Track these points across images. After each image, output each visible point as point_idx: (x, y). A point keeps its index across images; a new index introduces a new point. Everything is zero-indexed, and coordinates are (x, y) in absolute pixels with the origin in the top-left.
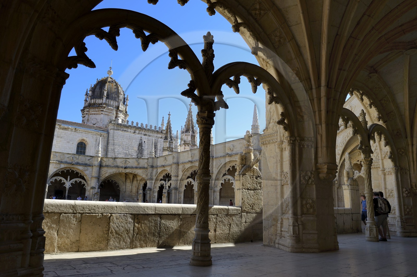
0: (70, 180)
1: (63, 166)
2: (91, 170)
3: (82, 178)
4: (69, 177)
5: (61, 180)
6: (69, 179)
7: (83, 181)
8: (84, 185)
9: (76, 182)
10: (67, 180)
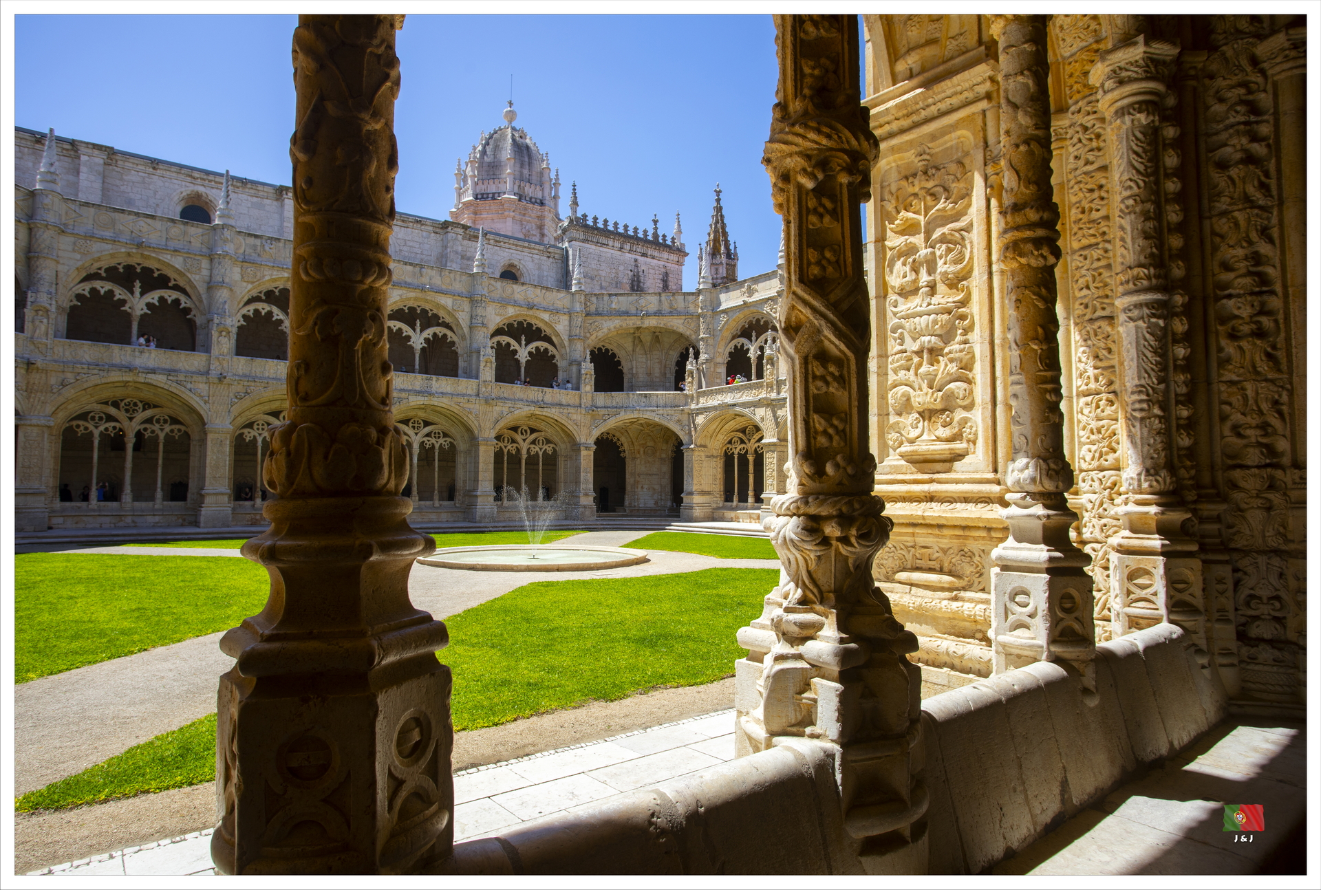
0: (526, 345)
1: (511, 311)
2: (567, 323)
3: (548, 339)
4: (523, 338)
5: (508, 345)
6: (523, 342)
7: (550, 348)
8: (553, 357)
9: (537, 348)
10: (520, 344)
